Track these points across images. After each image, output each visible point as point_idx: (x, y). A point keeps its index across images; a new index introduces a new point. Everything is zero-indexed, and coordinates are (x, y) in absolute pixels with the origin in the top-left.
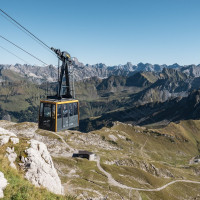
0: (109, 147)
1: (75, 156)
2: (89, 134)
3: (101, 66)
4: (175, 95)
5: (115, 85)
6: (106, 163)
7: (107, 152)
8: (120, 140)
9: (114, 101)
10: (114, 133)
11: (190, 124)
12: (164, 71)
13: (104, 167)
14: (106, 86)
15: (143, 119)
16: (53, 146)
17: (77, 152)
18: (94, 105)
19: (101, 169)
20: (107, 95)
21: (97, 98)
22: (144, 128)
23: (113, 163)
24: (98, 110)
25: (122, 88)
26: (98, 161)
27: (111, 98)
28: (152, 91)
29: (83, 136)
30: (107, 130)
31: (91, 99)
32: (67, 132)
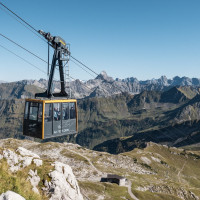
0: (142, 171)
1: (103, 180)
2: (119, 155)
3: (132, 80)
5: (148, 101)
6: (139, 189)
7: (140, 176)
8: (154, 162)
9: (147, 120)
10: (147, 156)
13: (136, 194)
14: (138, 102)
15: (179, 140)
16: (80, 169)
17: (105, 176)
18: (124, 123)
19: (133, 196)
20: (140, 112)
21: (127, 116)
22: (181, 150)
23: (146, 189)
24: (130, 129)
25: (156, 105)
26: (129, 187)
27: (144, 116)
28: (191, 108)
29: (112, 158)
30: (139, 152)
31: (120, 117)
32: (95, 154)
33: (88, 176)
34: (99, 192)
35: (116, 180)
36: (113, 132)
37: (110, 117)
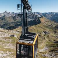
0: (18, 33)
1: (11, 36)
2: (13, 30)
3: (13, 13)
4: (32, 19)
5: (17, 17)
11: (35, 26)
12: (29, 14)
14: (15, 18)
20: (16, 20)
21: (13, 21)
24: (14, 24)
25: (19, 18)
26: (17, 37)
27: (17, 21)
32: (7, 30)
33: (7, 36)
34: (10, 39)
35: (13, 36)
36: (10, 25)
37: (9, 21)
